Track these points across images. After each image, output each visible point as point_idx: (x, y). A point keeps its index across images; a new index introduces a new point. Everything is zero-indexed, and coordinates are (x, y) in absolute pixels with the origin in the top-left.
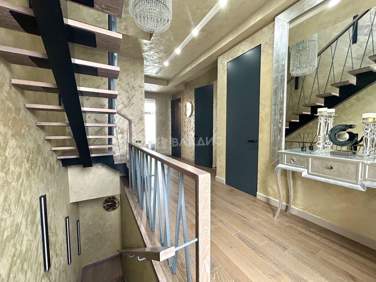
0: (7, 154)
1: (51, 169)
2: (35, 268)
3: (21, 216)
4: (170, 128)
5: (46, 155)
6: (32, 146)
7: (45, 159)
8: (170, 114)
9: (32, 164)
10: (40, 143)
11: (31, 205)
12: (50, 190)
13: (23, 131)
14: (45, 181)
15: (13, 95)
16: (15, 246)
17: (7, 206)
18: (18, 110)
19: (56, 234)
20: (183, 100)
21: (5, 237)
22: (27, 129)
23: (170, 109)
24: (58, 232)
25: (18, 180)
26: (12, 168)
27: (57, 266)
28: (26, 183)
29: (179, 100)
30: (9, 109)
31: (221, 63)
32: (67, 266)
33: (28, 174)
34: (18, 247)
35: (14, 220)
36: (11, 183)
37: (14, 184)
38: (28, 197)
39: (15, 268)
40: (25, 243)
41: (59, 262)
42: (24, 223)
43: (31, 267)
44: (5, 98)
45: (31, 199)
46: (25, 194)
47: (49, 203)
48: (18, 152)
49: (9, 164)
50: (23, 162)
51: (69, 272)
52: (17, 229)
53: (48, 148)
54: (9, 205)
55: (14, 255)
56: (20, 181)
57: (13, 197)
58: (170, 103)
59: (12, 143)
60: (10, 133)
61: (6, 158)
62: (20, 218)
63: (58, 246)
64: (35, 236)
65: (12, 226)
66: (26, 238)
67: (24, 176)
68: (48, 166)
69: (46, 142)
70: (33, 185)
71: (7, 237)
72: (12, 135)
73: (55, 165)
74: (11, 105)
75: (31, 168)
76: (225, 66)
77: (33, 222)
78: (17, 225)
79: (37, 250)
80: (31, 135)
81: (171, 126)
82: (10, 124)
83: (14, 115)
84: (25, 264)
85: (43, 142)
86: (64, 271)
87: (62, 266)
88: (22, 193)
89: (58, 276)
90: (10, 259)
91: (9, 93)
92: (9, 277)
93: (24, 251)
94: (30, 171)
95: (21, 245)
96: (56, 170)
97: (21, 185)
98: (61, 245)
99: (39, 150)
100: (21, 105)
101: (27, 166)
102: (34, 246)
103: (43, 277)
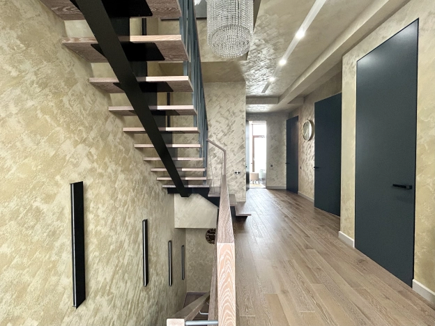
0: (116, 186)
1: (155, 197)
2: (134, 280)
3: (124, 235)
4: (285, 155)
5: (151, 184)
6: (138, 178)
7: (150, 188)
8: (285, 137)
9: (137, 193)
10: (146, 174)
11: (134, 227)
12: (154, 216)
13: (131, 167)
14: (149, 207)
15: (124, 139)
16: (118, 258)
17: (114, 226)
18: (127, 151)
19: (158, 255)
20: (301, 119)
21: (111, 250)
22: (135, 164)
23: (286, 130)
24: (160, 253)
25: (124, 206)
26: (120, 196)
27: (156, 284)
28: (131, 209)
29: (297, 118)
30: (120, 151)
31: (347, 64)
32: (168, 287)
33: (133, 201)
34: (121, 259)
35: (119, 237)
36: (118, 208)
37: (121, 209)
38: (132, 220)
39: (117, 276)
40: (127, 258)
41: (159, 281)
42: (127, 241)
43: (131, 279)
44: (117, 144)
45: (135, 221)
46: (129, 218)
47: (152, 226)
48: (126, 183)
49: (117, 194)
50: (129, 191)
51: (170, 293)
52: (121, 246)
53: (154, 178)
54: (116, 225)
55: (117, 266)
56: (126, 207)
57: (119, 219)
58: (285, 122)
59: (121, 177)
60: (120, 169)
61: (115, 188)
62: (124, 237)
63: (159, 266)
64: (137, 254)
65: (117, 242)
66: (128, 254)
67: (129, 203)
68: (153, 193)
69: (152, 173)
70: (138, 210)
71: (113, 250)
72: (122, 171)
73: (160, 193)
74: (122, 148)
75: (136, 196)
76: (353, 67)
77: (135, 242)
78: (121, 242)
79: (138, 265)
80: (138, 169)
81: (285, 152)
82: (120, 163)
83: (124, 155)
84: (126, 275)
85: (149, 174)
86: (164, 291)
87: (162, 285)
88: (127, 217)
89: (157, 293)
90: (114, 268)
91: (120, 139)
92: (112, 282)
93: (126, 264)
94: (135, 199)
95: (123, 259)
96: (160, 197)
97: (127, 211)
98: (163, 266)
99: (145, 181)
100: (131, 145)
101: (133, 194)
102: (135, 262)
103: (142, 290)
